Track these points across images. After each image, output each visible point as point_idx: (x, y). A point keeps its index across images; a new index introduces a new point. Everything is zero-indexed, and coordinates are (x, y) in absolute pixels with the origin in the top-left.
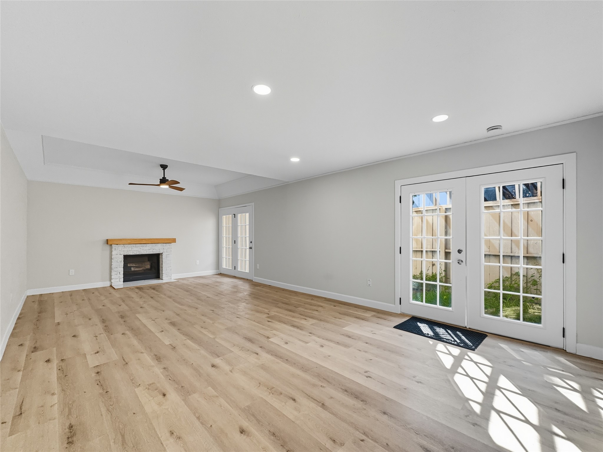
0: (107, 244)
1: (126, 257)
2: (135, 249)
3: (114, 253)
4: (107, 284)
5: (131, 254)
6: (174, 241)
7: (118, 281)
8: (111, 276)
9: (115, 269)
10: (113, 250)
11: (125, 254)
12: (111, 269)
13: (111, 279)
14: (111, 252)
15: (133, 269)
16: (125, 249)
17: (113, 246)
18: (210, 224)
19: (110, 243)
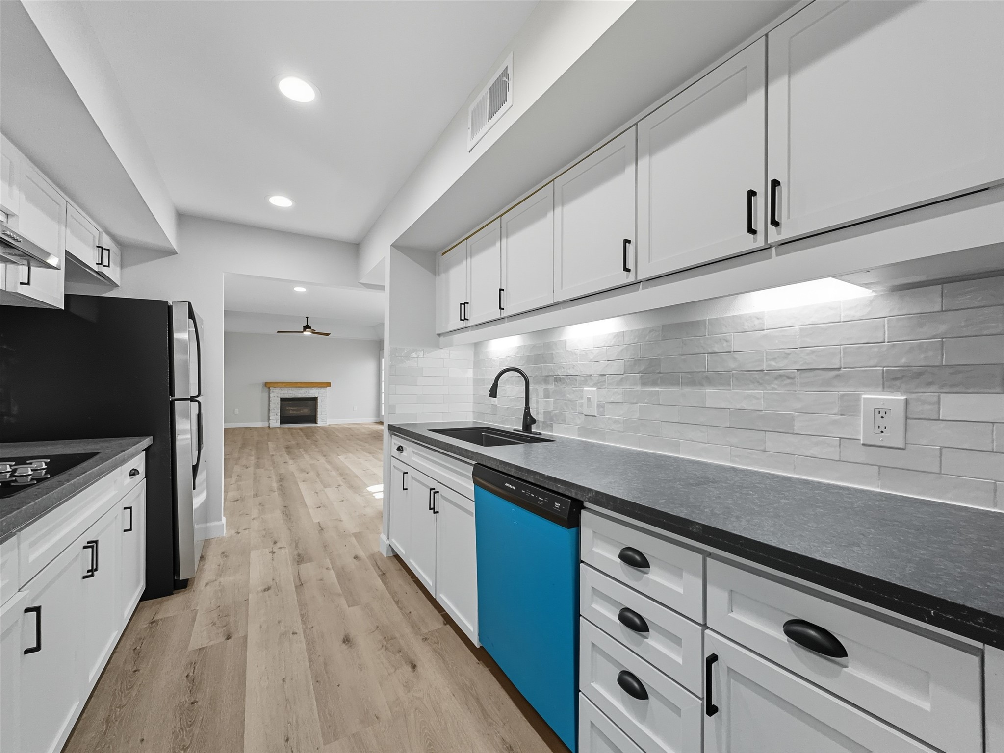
0: (266, 386)
1: (282, 399)
2: (291, 392)
3: (271, 395)
4: (266, 424)
5: (288, 397)
6: (328, 385)
7: (275, 422)
8: (269, 416)
9: (273, 411)
10: (271, 392)
11: (282, 397)
12: (269, 410)
13: (269, 419)
14: (269, 394)
15: (291, 412)
16: (282, 392)
17: (271, 388)
18: (369, 367)
19: (268, 385)
